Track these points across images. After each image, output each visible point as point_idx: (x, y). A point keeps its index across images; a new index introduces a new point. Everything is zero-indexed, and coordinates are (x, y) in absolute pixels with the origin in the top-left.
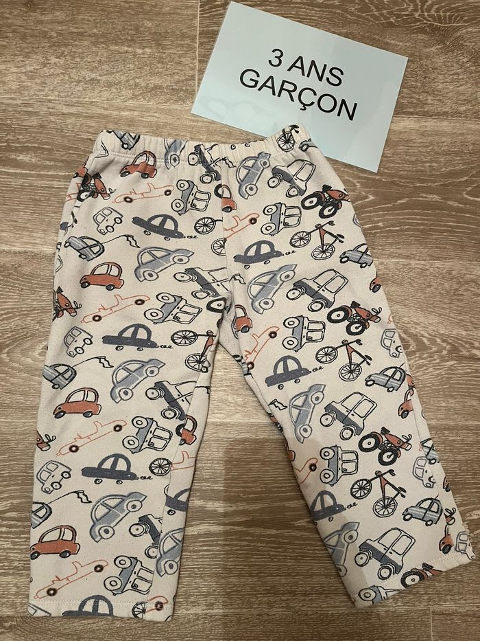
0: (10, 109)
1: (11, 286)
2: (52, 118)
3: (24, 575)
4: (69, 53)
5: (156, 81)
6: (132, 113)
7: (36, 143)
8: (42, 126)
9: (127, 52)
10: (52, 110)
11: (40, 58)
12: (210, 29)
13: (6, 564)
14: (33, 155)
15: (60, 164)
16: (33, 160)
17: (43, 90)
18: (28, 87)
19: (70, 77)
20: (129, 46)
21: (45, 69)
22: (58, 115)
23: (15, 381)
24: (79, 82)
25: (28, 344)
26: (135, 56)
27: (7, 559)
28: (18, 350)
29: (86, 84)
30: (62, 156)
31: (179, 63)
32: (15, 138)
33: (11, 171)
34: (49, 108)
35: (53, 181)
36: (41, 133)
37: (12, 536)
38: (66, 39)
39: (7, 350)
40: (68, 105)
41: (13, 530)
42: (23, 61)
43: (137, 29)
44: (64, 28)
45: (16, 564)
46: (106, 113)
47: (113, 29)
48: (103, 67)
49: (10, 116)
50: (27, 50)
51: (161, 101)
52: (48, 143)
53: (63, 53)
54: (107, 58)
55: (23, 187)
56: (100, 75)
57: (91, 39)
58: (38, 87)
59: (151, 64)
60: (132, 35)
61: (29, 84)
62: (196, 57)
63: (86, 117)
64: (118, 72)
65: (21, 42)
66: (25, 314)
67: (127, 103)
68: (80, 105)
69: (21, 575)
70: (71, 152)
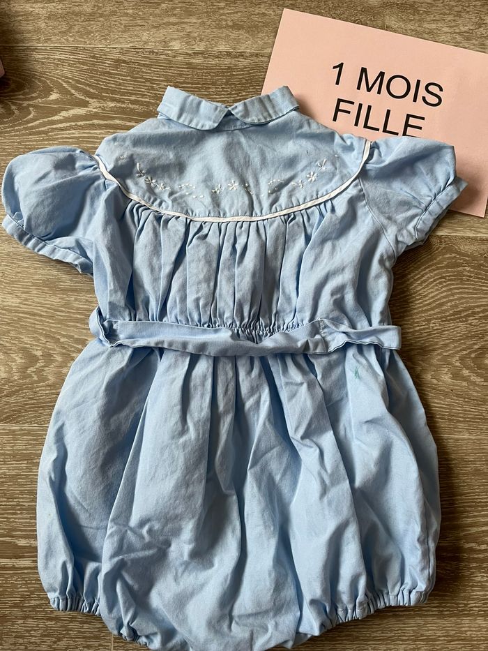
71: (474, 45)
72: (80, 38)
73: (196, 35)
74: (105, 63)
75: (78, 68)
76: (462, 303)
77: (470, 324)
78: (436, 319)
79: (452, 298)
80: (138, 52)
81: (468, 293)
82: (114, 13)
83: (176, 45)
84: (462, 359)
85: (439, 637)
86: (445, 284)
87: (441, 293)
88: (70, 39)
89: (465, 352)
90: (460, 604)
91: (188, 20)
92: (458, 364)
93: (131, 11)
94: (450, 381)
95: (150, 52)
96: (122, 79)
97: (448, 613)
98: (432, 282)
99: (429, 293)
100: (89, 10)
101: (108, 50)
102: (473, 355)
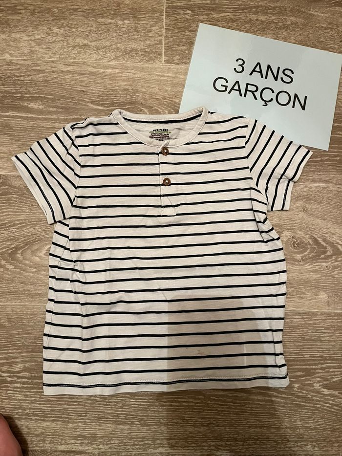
0: (23, 68)
1: (23, 202)
2: (55, 75)
3: (33, 420)
4: (67, 25)
5: (134, 45)
6: (114, 70)
7: (42, 94)
8: (47, 81)
9: (110, 23)
10: (54, 69)
11: (45, 29)
12: (174, 4)
13: (20, 411)
14: (40, 103)
15: (60, 110)
16: (41, 107)
17: (48, 54)
18: (36, 51)
19: (68, 43)
20: (111, 19)
21: (49, 37)
22: (59, 73)
23: (27, 274)
24: (74, 47)
25: (36, 247)
26: (117, 26)
27: (20, 407)
28: (29, 251)
29: (80, 48)
30: (62, 104)
31: (150, 31)
32: (27, 91)
33: (24, 115)
34: (52, 67)
35: (55, 123)
36: (46, 86)
37: (24, 390)
38: (66, 14)
39: (21, 251)
40: (67, 65)
41: (25, 386)
42: (32, 31)
43: (118, 5)
44: (63, 6)
45: (28, 411)
46: (95, 70)
47: (100, 6)
48: (93, 35)
49: (23, 73)
50: (35, 23)
51: (137, 61)
52: (51, 95)
53: (63, 24)
54: (96, 28)
55: (33, 128)
56: (91, 42)
57: (83, 13)
58: (44, 51)
59: (129, 32)
60: (115, 11)
61: (37, 49)
62: (163, 26)
63: (80, 74)
64: (104, 39)
65: (31, 17)
66: (34, 224)
67: (111, 63)
68: (75, 64)
69: (31, 420)
70: (69, 101)
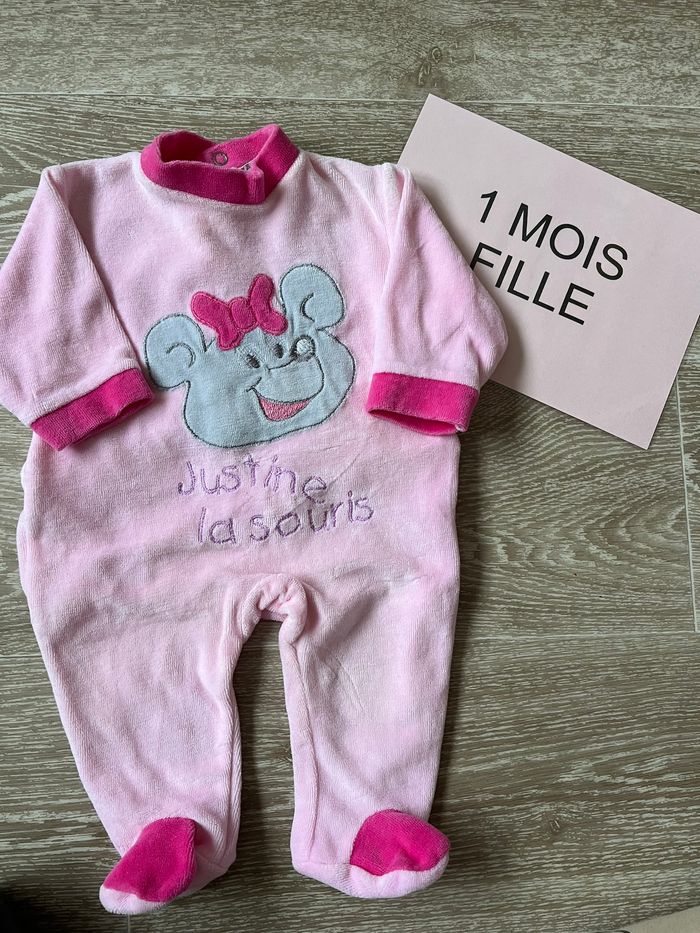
71: (600, 82)
72: (29, 80)
73: (202, 73)
74: (69, 119)
75: (29, 126)
76: (587, 455)
77: (598, 483)
78: (552, 477)
79: (573, 447)
80: (116, 101)
81: (594, 440)
82: (77, 42)
83: (173, 89)
84: (588, 531)
85: (566, 901)
86: (563, 429)
87: (559, 441)
88: (14, 83)
89: (592, 522)
90: (592, 856)
91: (189, 51)
92: (582, 538)
93: (102, 39)
94: (572, 562)
95: (135, 100)
96: (95, 143)
97: (576, 869)
98: (546, 427)
99: (542, 443)
100: (40, 38)
101: (72, 98)
102: (602, 525)
